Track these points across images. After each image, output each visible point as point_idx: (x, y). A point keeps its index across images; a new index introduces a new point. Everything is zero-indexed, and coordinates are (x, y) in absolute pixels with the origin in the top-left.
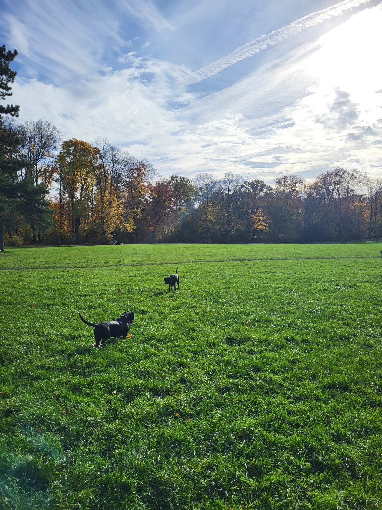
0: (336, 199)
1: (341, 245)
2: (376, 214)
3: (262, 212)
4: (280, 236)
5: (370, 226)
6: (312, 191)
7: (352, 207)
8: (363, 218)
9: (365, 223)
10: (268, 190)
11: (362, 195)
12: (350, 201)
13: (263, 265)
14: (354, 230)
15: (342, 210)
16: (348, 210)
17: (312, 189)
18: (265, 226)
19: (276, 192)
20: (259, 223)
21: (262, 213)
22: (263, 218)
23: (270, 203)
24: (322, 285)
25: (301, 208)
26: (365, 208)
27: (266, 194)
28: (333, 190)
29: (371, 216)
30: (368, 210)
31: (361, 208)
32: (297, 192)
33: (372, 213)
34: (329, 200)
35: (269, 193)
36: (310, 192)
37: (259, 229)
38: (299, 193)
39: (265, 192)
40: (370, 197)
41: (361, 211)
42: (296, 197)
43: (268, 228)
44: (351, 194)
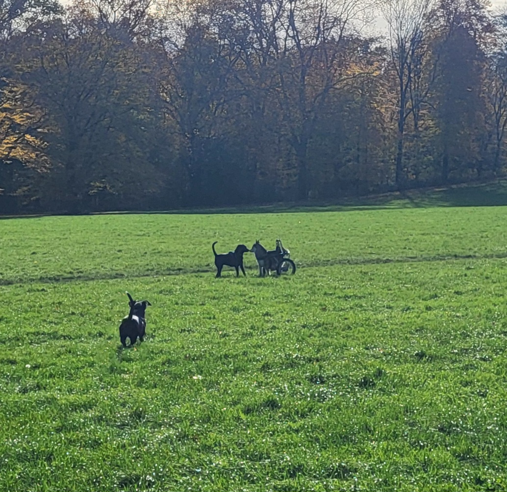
0: (286, 49)
1: (310, 215)
2: (416, 107)
3: (24, 94)
4: (93, 187)
5: (400, 149)
6: (205, 19)
7: (339, 81)
8: (377, 121)
9: (385, 138)
10: (44, 13)
11: (372, 40)
12: (334, 57)
13: (25, 304)
14: (349, 161)
15: (309, 88)
16: (326, 91)
17: (204, 12)
18: (35, 149)
19: (74, 21)
20: (13, 139)
21: (21, 99)
22: (28, 118)
23: (53, 60)
24: (259, 385)
25: (168, 83)
26: (382, 85)
27: (34, 25)
28: (275, 20)
29: (401, 112)
30: (391, 90)
31: (368, 84)
32: (151, 22)
33: (403, 101)
34: (265, 52)
35: (47, 23)
36: (197, 24)
37: (14, 159)
38: (158, 25)
39: (32, 19)
40: (395, 45)
41: (371, 96)
42: (146, 41)
43: (47, 154)
44: (335, 33)
